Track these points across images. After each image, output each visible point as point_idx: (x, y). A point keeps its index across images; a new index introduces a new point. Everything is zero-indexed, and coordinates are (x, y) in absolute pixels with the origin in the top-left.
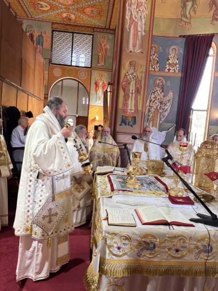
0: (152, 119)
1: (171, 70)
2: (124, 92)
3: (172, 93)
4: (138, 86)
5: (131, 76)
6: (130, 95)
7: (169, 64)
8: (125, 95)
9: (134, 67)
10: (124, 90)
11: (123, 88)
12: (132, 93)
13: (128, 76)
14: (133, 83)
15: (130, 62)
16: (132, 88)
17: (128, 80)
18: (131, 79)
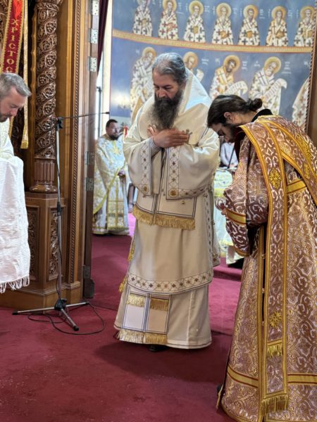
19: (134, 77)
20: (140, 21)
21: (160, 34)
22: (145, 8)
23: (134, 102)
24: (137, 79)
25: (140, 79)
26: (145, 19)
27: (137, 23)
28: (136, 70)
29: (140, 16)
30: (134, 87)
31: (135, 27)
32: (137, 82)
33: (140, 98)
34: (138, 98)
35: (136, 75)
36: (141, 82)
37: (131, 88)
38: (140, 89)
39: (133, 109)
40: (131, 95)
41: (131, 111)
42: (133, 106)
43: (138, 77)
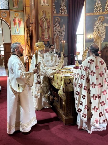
0: (55, 42)
1: (62, 12)
2: (41, 28)
3: (64, 26)
4: (48, 24)
5: (44, 19)
6: (45, 29)
7: (61, 9)
8: (42, 29)
9: (45, 14)
10: (41, 27)
11: (40, 26)
12: (46, 28)
13: (43, 19)
14: (45, 23)
15: (43, 11)
16: (45, 25)
17: (43, 21)
18: (44, 20)
19: (95, 28)
20: (97, 7)
21: (105, 10)
22: (99, 2)
23: (95, 36)
24: (96, 28)
26: (99, 6)
27: (95, 8)
28: (95, 25)
29: (97, 6)
30: (95, 31)
31: (95, 10)
32: (96, 29)
33: (97, 35)
34: (96, 35)
35: (95, 27)
36: (98, 29)
37: (94, 32)
38: (97, 32)
39: (94, 39)
40: (94, 34)
41: (94, 40)
42: (94, 38)
43: (96, 27)
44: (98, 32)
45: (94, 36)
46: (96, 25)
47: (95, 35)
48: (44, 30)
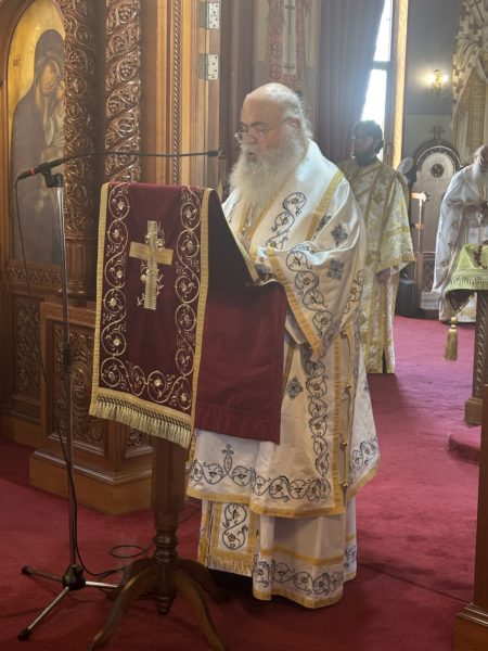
19: (461, 29)
23: (461, 81)
24: (466, 31)
25: (475, 33)
28: (465, 14)
30: (460, 50)
32: (468, 38)
33: (474, 70)
34: (468, 71)
35: (465, 24)
36: (477, 38)
37: (455, 52)
38: (474, 52)
39: (456, 96)
40: (455, 67)
41: (455, 102)
42: (458, 91)
43: (470, 27)
44: (481, 58)
45: (456, 79)
46: (469, 14)
47: (461, 73)
48: (283, 19)
